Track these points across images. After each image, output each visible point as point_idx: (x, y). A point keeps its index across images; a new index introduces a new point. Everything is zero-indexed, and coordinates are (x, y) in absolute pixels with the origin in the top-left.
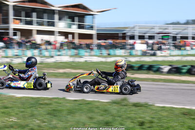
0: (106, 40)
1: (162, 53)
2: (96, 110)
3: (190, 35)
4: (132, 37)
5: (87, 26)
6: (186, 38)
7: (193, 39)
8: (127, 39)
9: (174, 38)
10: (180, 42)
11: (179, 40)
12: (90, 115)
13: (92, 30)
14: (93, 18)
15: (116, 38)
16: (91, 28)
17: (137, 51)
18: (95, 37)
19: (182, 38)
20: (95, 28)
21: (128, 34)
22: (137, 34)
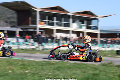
0: (107, 38)
2: (89, 68)
5: (94, 27)
12: (83, 71)
13: (97, 30)
14: (98, 21)
15: (114, 37)
16: (97, 28)
18: (99, 35)
20: (100, 29)
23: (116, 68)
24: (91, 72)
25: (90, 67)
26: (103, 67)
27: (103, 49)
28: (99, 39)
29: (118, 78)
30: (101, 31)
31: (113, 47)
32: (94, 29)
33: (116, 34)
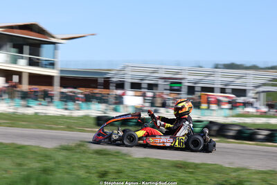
0: (75, 88)
1: (168, 112)
2: (31, 156)
3: (218, 86)
4: (120, 85)
5: (44, 62)
6: (211, 90)
7: (221, 93)
8: (111, 87)
9: (191, 90)
10: (200, 97)
11: (199, 94)
12: (18, 161)
13: (53, 68)
14: (56, 49)
15: (92, 85)
16: (52, 65)
17: (127, 107)
18: (57, 82)
19: (204, 89)
20: (59, 66)
21: (114, 80)
22: (128, 80)
23: (94, 156)
24: (36, 165)
25: (34, 152)
26: (64, 153)
27: (66, 113)
28: (57, 89)
29: (96, 178)
30: (62, 71)
31: (88, 109)
32: (45, 66)
33: (97, 80)
